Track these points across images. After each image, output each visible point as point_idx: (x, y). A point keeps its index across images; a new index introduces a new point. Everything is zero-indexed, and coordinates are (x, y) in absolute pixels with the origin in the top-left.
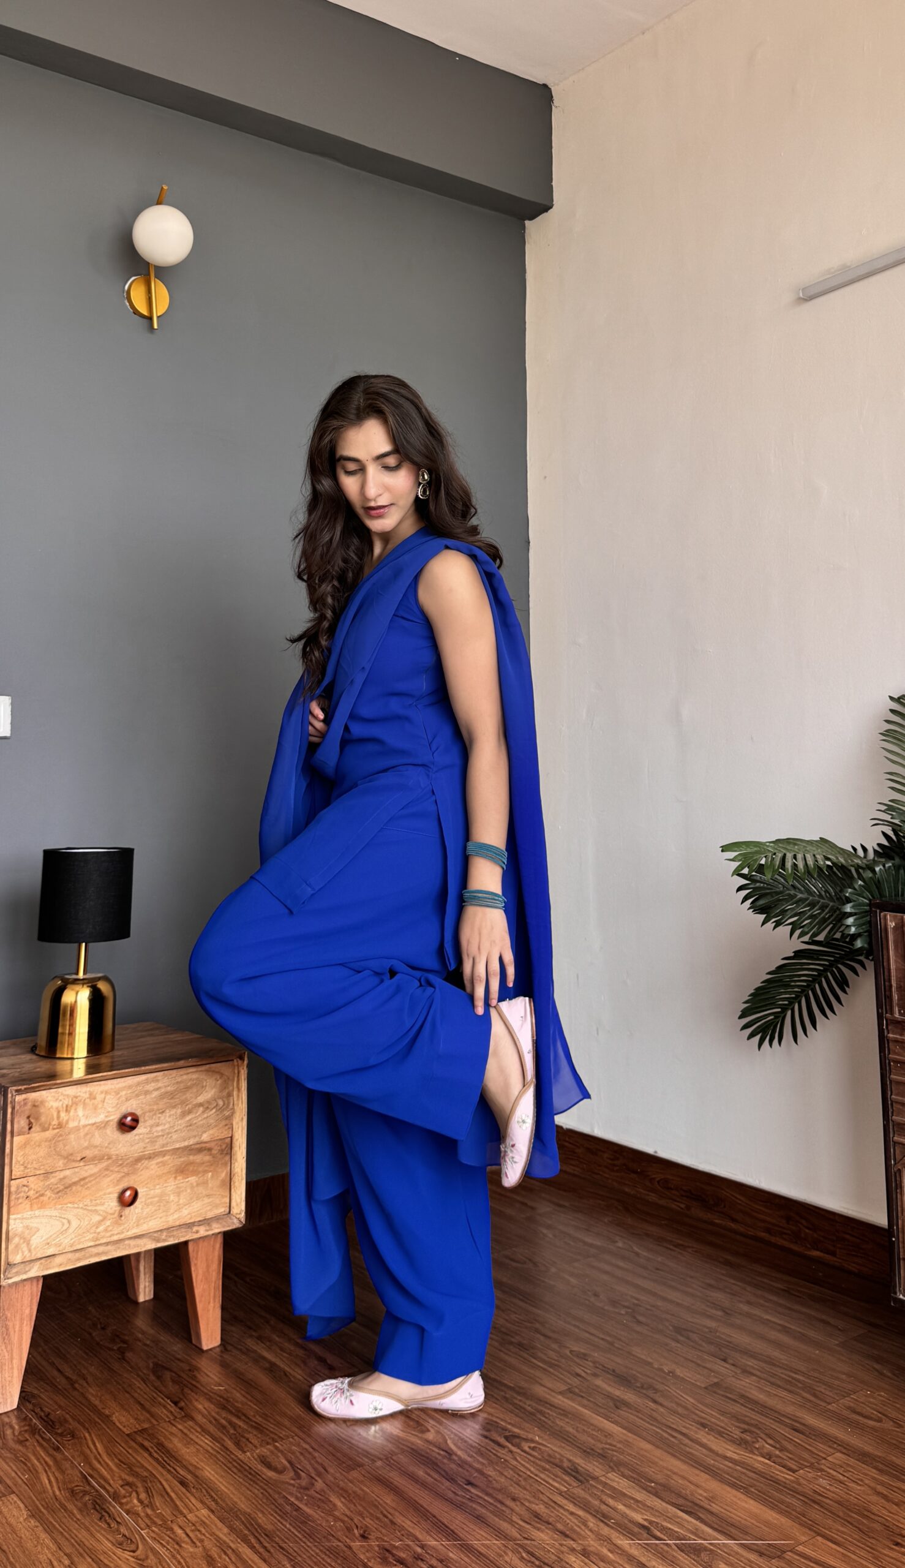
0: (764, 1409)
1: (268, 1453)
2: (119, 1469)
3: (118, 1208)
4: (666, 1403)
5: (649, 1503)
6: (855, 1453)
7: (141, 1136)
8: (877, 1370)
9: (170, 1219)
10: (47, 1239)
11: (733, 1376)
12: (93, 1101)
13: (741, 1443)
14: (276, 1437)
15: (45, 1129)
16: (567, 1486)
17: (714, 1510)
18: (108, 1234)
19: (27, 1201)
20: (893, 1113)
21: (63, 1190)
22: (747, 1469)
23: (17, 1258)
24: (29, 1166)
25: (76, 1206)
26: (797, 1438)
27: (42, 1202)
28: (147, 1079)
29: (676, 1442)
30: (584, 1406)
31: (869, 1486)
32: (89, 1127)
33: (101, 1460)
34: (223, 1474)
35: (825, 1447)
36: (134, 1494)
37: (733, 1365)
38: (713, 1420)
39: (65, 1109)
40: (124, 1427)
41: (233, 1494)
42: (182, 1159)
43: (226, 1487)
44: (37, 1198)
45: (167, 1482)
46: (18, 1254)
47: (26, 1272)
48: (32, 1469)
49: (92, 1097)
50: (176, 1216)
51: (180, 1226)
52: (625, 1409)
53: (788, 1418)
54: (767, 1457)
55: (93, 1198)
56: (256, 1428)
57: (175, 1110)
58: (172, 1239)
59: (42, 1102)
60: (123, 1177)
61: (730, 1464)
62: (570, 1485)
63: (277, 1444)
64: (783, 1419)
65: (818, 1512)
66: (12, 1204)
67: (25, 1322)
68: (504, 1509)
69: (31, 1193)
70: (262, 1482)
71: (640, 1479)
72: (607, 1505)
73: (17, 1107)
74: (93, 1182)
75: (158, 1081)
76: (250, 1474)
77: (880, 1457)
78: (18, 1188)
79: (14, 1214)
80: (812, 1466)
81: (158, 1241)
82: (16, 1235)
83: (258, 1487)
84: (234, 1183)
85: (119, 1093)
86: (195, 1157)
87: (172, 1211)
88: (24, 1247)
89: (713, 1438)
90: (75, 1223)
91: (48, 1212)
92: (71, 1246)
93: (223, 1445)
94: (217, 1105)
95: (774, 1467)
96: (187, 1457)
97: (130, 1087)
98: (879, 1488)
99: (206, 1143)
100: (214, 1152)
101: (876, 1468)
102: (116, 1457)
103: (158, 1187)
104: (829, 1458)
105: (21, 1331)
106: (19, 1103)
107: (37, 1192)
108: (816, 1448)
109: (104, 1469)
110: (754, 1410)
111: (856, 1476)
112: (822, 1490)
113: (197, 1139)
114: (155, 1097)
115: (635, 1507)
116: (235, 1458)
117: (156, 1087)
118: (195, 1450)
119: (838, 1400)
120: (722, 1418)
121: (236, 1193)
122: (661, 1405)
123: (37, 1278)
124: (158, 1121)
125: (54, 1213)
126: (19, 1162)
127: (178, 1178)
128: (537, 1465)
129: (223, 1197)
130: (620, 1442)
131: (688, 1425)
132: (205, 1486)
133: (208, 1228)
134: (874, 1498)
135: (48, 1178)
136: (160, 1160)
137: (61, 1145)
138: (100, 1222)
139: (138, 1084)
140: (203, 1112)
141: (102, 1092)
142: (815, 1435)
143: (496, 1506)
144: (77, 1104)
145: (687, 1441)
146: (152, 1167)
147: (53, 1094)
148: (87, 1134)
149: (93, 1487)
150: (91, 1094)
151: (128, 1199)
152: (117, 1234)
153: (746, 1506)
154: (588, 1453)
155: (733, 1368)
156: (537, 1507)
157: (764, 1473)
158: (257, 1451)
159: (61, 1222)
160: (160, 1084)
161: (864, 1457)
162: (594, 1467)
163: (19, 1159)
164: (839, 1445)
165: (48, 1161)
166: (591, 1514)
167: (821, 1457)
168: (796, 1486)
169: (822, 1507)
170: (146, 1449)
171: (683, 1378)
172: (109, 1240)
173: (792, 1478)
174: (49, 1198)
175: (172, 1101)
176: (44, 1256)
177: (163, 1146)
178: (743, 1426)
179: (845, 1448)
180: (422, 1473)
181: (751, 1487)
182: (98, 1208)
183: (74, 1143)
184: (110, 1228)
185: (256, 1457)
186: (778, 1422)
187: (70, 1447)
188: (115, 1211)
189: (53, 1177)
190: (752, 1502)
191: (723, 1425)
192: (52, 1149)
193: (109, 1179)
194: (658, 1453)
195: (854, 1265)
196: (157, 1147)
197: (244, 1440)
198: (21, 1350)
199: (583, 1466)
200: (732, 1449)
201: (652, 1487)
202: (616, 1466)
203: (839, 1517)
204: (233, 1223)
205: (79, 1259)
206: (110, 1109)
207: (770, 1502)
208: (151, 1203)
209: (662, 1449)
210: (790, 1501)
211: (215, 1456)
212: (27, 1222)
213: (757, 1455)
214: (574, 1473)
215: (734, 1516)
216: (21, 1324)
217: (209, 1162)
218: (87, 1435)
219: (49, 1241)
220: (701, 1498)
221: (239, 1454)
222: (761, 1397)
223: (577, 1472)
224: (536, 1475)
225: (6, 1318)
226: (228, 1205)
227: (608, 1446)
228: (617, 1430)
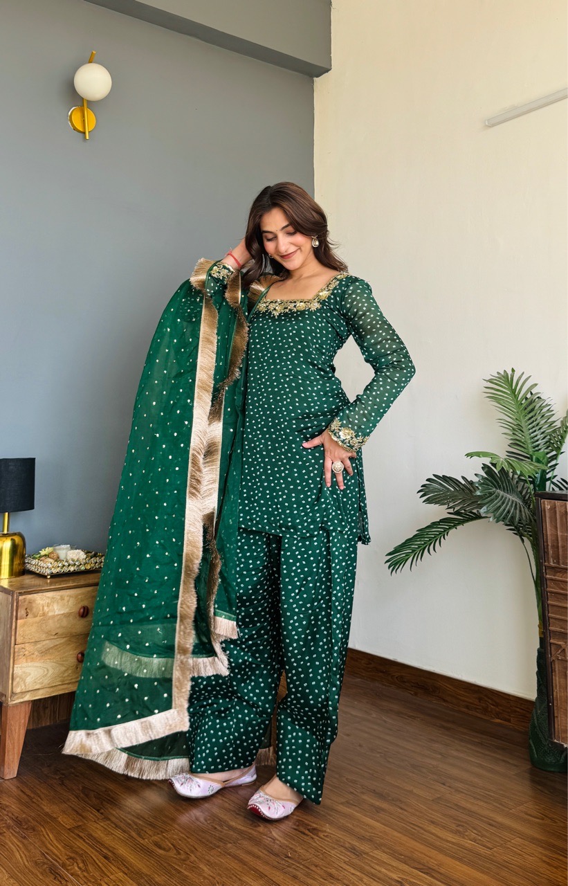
0: (471, 813)
3: (76, 662)
4: (408, 809)
5: (402, 868)
6: (528, 839)
12: (64, 601)
13: (457, 832)
15: (35, 616)
18: (70, 678)
19: (24, 657)
21: (44, 652)
22: (460, 849)
23: (18, 690)
25: (52, 660)
26: (492, 831)
27: (33, 658)
28: (93, 589)
29: (416, 832)
30: (356, 811)
31: (538, 858)
32: (61, 616)
35: (509, 836)
39: (46, 605)
44: (30, 655)
46: (18, 687)
47: (23, 698)
49: (62, 598)
52: (383, 813)
53: (487, 818)
54: (474, 840)
55: (61, 657)
56: (150, 825)
59: (35, 601)
60: (79, 645)
61: (451, 846)
66: (16, 659)
67: (22, 727)
69: (27, 652)
71: (395, 854)
74: (62, 647)
77: (545, 841)
78: (19, 649)
79: (17, 665)
80: (501, 846)
82: (18, 677)
85: (78, 597)
88: (22, 683)
89: (438, 830)
90: (51, 672)
91: (35, 664)
92: (49, 684)
95: (479, 847)
97: (84, 593)
101: (544, 848)
104: (511, 842)
105: (19, 731)
106: (21, 601)
108: (504, 835)
110: (464, 813)
111: (529, 854)
112: (508, 861)
118: (112, 838)
123: (28, 702)
125: (39, 664)
130: (381, 832)
131: (423, 822)
135: (37, 644)
137: (44, 626)
138: (65, 671)
139: (88, 592)
141: (68, 596)
142: (501, 828)
144: (55, 603)
145: (422, 831)
147: (40, 596)
148: (60, 620)
152: (75, 678)
154: (362, 838)
155: (449, 789)
157: (471, 851)
158: (152, 838)
159: (43, 671)
161: (534, 841)
162: (365, 847)
163: (20, 633)
164: (517, 834)
165: (36, 635)
168: (492, 857)
169: (509, 869)
172: (70, 681)
173: (490, 853)
174: (36, 656)
176: (32, 689)
178: (457, 822)
179: (521, 835)
181: (464, 859)
182: (64, 663)
183: (52, 625)
184: (71, 675)
186: (478, 820)
188: (74, 665)
189: (40, 644)
190: (465, 866)
192: (39, 628)
193: (70, 646)
194: (405, 838)
198: (19, 744)
199: (359, 846)
200: (450, 836)
202: (378, 846)
205: (54, 692)
206: (72, 606)
209: (407, 836)
210: (488, 866)
211: (126, 842)
212: (24, 669)
213: (467, 839)
218: (43, 829)
219: (35, 681)
222: (468, 805)
223: (355, 849)
225: (11, 724)
227: (373, 835)
228: (377, 825)
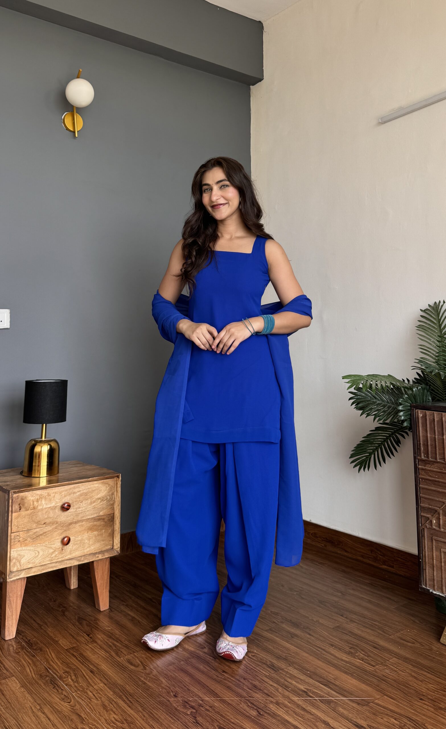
0: (360, 638)
1: (131, 658)
2: (62, 665)
3: (61, 546)
4: (314, 635)
5: (307, 681)
6: (402, 658)
7: (72, 513)
8: (413, 620)
9: (86, 551)
10: (28, 560)
11: (346, 623)
12: (49, 497)
13: (349, 653)
14: (135, 651)
15: (27, 510)
16: (269, 673)
17: (336, 684)
18: (57, 558)
19: (19, 543)
20: (421, 502)
21: (35, 538)
22: (352, 665)
23: (15, 569)
24: (20, 527)
25: (42, 545)
26: (375, 651)
27: (26, 543)
28: (74, 487)
29: (319, 653)
30: (277, 637)
31: (408, 673)
32: (47, 509)
33: (54, 661)
34: (110, 667)
35: (387, 655)
36: (69, 677)
37: (346, 618)
38: (336, 643)
39: (36, 501)
40: (65, 646)
41: (115, 677)
42: (91, 524)
43: (112, 673)
44: (24, 541)
45: (85, 671)
46: (15, 567)
47: (18, 576)
48: (22, 665)
49: (49, 495)
50: (88, 550)
51: (90, 554)
52: (296, 638)
53: (371, 642)
54: (362, 660)
55: (49, 541)
56: (126, 647)
57: (87, 501)
58: (86, 560)
59: (26, 497)
60: (64, 532)
61: (344, 663)
62: (270, 673)
63: (135, 654)
64: (368, 642)
65: (384, 685)
66: (12, 544)
67: (18, 599)
68: (240, 683)
69: (21, 539)
70: (128, 671)
71: (303, 670)
72: (288, 682)
73: (14, 500)
74: (49, 534)
75: (79, 487)
76: (123, 667)
77: (413, 660)
78: (15, 536)
79: (13, 549)
80: (382, 664)
81: (80, 561)
82: (14, 558)
83: (126, 673)
84: (115, 534)
85: (61, 493)
86: (97, 523)
87: (86, 547)
88: (18, 564)
89: (337, 651)
90: (41, 553)
91: (29, 548)
92: (39, 564)
93: (110, 654)
94: (107, 499)
95: (365, 664)
96: (94, 660)
97: (66, 490)
98: (413, 674)
99: (102, 516)
100: (106, 520)
101: (412, 665)
102: (61, 660)
103: (79, 536)
104: (390, 660)
105: (16, 602)
106: (15, 497)
107: (23, 539)
108: (384, 656)
109: (55, 665)
110: (355, 638)
111: (402, 668)
112: (387, 675)
113: (98, 514)
114: (78, 495)
115: (300, 682)
116: (116, 660)
117: (79, 490)
118: (97, 657)
119: (394, 634)
120: (341, 642)
121: (116, 539)
122: (312, 636)
123: (24, 578)
124: (79, 506)
125: (32, 548)
126: (15, 525)
127: (89, 532)
128: (255, 663)
129: (110, 541)
130: (294, 653)
131: (325, 645)
132: (102, 673)
133: (103, 555)
134: (410, 678)
135: (29, 532)
136: (81, 524)
137: (34, 517)
138: (53, 553)
139: (70, 489)
140: (101, 502)
141: (53, 493)
142: (383, 650)
143: (236, 682)
144: (42, 498)
145: (324, 652)
146: (77, 527)
147: (31, 494)
148: (46, 512)
149: (51, 674)
150: (48, 494)
151: (66, 542)
152: (61, 558)
153: (352, 682)
154: (279, 658)
155: (345, 619)
156: (255, 682)
157: (359, 667)
158: (126, 657)
159: (35, 552)
160: (80, 489)
161: (406, 660)
162: (281, 664)
163: (15, 523)
164: (395, 654)
165: (29, 525)
166: (280, 686)
167: (386, 660)
168: (375, 673)
169: (386, 682)
170: (75, 656)
171: (322, 624)
172: (57, 561)
173: (373, 669)
174: (29, 541)
175: (86, 497)
176: (27, 568)
177: (82, 517)
178: (350, 646)
179: (397, 656)
180: (202, 667)
181: (354, 673)
182: (52, 546)
183: (40, 516)
184: (58, 555)
185: (125, 660)
186: (366, 644)
187: (40, 655)
188: (60, 547)
189: (31, 532)
190: (354, 680)
191: (341, 645)
192: (31, 519)
193: (57, 533)
194: (312, 658)
195: (402, 572)
196: (79, 518)
197: (120, 652)
198: (16, 611)
199: (277, 664)
200: (345, 656)
201: (308, 673)
202: (291, 664)
203: (394, 687)
204: (115, 553)
205: (43, 570)
206: (57, 501)
207: (363, 680)
208: (77, 544)
209: (313, 656)
210: (372, 680)
211: (107, 660)
212: (19, 553)
213: (357, 659)
214: (272, 667)
215: (346, 687)
216: (17, 599)
217: (103, 525)
218: (47, 650)
219: (29, 561)
220: (331, 678)
221: (118, 658)
222: (359, 632)
223: (274, 667)
224: (255, 668)
225: (10, 596)
226: (112, 544)
227: (288, 655)
228: (292, 647)
